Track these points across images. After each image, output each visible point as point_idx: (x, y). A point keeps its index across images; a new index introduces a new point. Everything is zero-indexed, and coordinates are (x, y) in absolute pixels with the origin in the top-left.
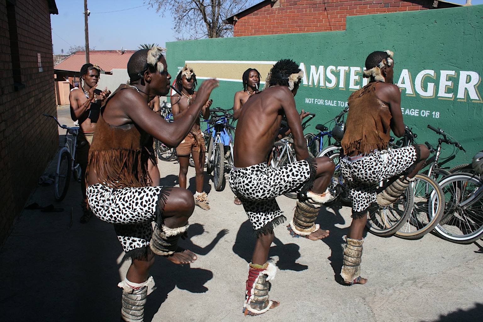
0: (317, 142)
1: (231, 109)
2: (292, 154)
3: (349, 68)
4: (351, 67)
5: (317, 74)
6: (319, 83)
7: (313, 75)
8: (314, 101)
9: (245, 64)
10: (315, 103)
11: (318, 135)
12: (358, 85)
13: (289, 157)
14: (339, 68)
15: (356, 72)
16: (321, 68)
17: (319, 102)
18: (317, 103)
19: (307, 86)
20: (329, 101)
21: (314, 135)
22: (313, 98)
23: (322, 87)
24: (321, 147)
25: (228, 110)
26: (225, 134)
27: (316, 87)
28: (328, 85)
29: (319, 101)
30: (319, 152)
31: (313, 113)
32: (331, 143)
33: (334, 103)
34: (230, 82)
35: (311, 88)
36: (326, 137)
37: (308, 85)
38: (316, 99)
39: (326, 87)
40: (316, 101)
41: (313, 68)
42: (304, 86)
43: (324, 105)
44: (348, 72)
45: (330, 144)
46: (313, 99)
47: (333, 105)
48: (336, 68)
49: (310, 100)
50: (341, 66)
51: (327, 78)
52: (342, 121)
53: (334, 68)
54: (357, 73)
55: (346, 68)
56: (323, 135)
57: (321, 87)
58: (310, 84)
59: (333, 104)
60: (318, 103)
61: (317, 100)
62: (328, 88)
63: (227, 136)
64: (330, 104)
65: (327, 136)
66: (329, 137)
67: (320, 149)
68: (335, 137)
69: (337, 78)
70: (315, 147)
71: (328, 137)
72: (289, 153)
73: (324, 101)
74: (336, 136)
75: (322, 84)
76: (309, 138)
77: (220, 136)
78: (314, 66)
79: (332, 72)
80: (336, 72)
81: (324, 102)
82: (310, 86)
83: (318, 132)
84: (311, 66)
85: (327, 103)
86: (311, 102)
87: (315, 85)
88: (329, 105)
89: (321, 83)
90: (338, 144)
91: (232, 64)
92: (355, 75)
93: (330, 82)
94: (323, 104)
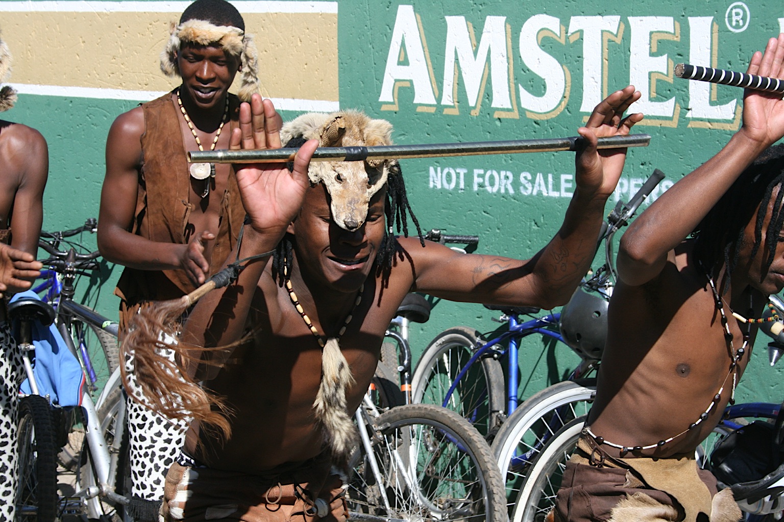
0: (493, 368)
1: (79, 231)
2: (383, 432)
3: (624, 21)
4: (630, 19)
5: (475, 53)
6: (488, 94)
7: (457, 59)
8: (469, 178)
9: (139, 15)
10: (476, 188)
11: (494, 334)
12: (667, 98)
13: (368, 445)
14: (577, 23)
15: (656, 37)
16: (495, 26)
17: (492, 184)
18: (481, 185)
19: (433, 110)
20: (539, 178)
21: (477, 334)
22: (462, 167)
23: (503, 115)
24: (513, 393)
25: (66, 235)
26: (55, 350)
27: (473, 113)
28: (528, 101)
29: (492, 178)
30: (507, 412)
31: (467, 232)
32: (561, 371)
33: (564, 185)
34: (71, 100)
35: (452, 117)
36: (534, 343)
37: (440, 107)
38: (477, 172)
39: (522, 111)
40: (477, 180)
41: (456, 26)
42: (419, 109)
43: (517, 197)
44: (618, 41)
45: (553, 377)
46: (462, 172)
47: (555, 194)
48: (565, 23)
49: (449, 175)
50: (584, 13)
51: (525, 70)
52: (606, 268)
53: (552, 23)
54: (659, 42)
55: (611, 23)
56: (517, 336)
57: (496, 116)
58: (447, 100)
59: (557, 187)
60: (489, 189)
61: (482, 176)
62: (529, 115)
63: (67, 359)
64: (543, 189)
65: (537, 338)
66: (550, 342)
67: (508, 399)
68: (574, 340)
69: (571, 71)
70: (484, 389)
71: (545, 340)
72: (368, 428)
73: (516, 176)
74: (579, 336)
75: (501, 99)
76: (457, 350)
77: (33, 362)
78: (462, 19)
79: (547, 44)
80: (563, 41)
81: (516, 184)
82: (446, 111)
83: (495, 320)
84: (448, 18)
85: (529, 186)
86: (453, 185)
87: (472, 103)
88: (540, 193)
89: (495, 96)
90: (593, 375)
91: (75, 16)
92: (652, 54)
93: (537, 86)
94: (511, 191)
